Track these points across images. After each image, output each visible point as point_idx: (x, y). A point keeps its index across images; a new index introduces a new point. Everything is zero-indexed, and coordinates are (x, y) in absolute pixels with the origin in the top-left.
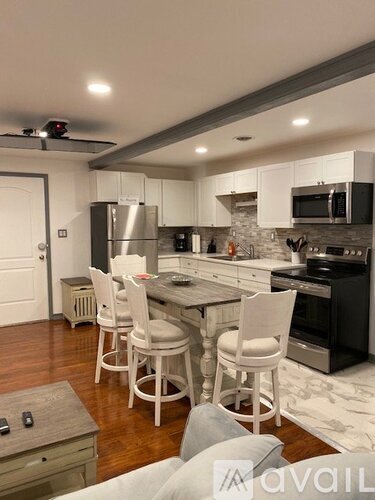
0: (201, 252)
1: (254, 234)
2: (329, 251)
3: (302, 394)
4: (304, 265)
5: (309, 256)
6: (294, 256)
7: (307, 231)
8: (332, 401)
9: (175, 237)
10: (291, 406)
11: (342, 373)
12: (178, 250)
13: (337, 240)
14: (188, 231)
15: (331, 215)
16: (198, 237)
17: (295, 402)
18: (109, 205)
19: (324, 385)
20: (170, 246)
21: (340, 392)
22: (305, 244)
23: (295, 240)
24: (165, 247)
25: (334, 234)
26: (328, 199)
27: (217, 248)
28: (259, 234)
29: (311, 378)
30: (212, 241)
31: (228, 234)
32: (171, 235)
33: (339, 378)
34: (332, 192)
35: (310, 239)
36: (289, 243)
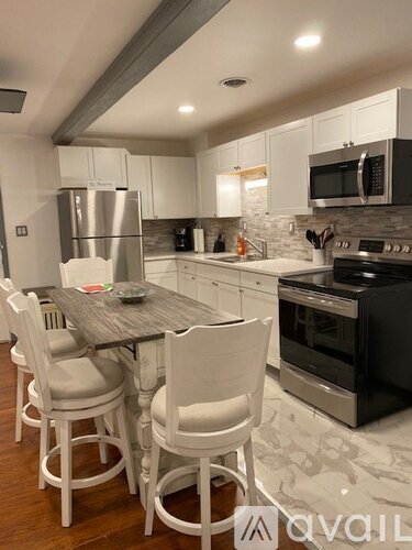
0: (206, 251)
1: (268, 225)
2: (364, 246)
3: (308, 464)
4: (330, 267)
5: (336, 254)
6: (316, 254)
7: (335, 218)
8: (353, 480)
9: (174, 231)
10: (286, 489)
11: (376, 425)
12: (178, 249)
13: (375, 230)
14: (189, 224)
15: (362, 193)
16: (202, 231)
17: (293, 482)
18: (72, 192)
19: (346, 449)
20: (169, 244)
21: (367, 461)
22: (331, 237)
23: (318, 233)
24: (162, 246)
25: (371, 221)
26: (356, 168)
27: (226, 245)
28: (275, 226)
29: (328, 434)
30: (220, 237)
31: (237, 227)
32: (170, 230)
33: (370, 435)
34: (363, 156)
35: (339, 229)
36: (311, 236)
